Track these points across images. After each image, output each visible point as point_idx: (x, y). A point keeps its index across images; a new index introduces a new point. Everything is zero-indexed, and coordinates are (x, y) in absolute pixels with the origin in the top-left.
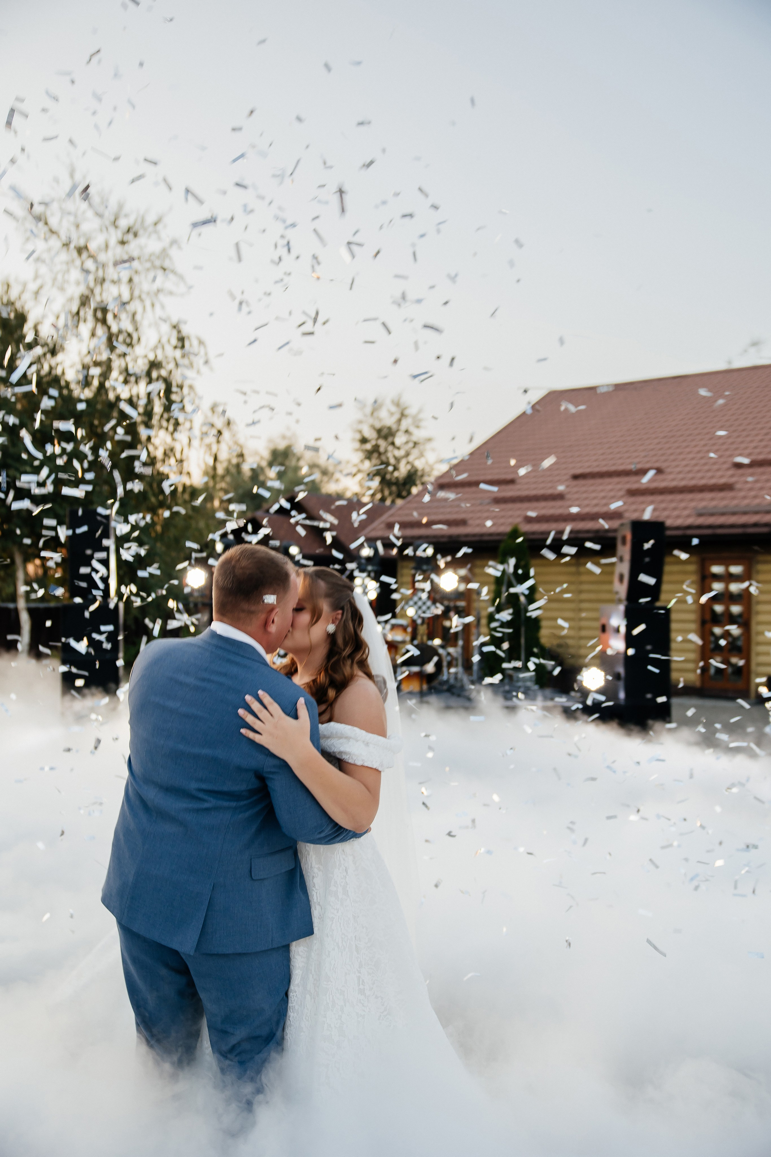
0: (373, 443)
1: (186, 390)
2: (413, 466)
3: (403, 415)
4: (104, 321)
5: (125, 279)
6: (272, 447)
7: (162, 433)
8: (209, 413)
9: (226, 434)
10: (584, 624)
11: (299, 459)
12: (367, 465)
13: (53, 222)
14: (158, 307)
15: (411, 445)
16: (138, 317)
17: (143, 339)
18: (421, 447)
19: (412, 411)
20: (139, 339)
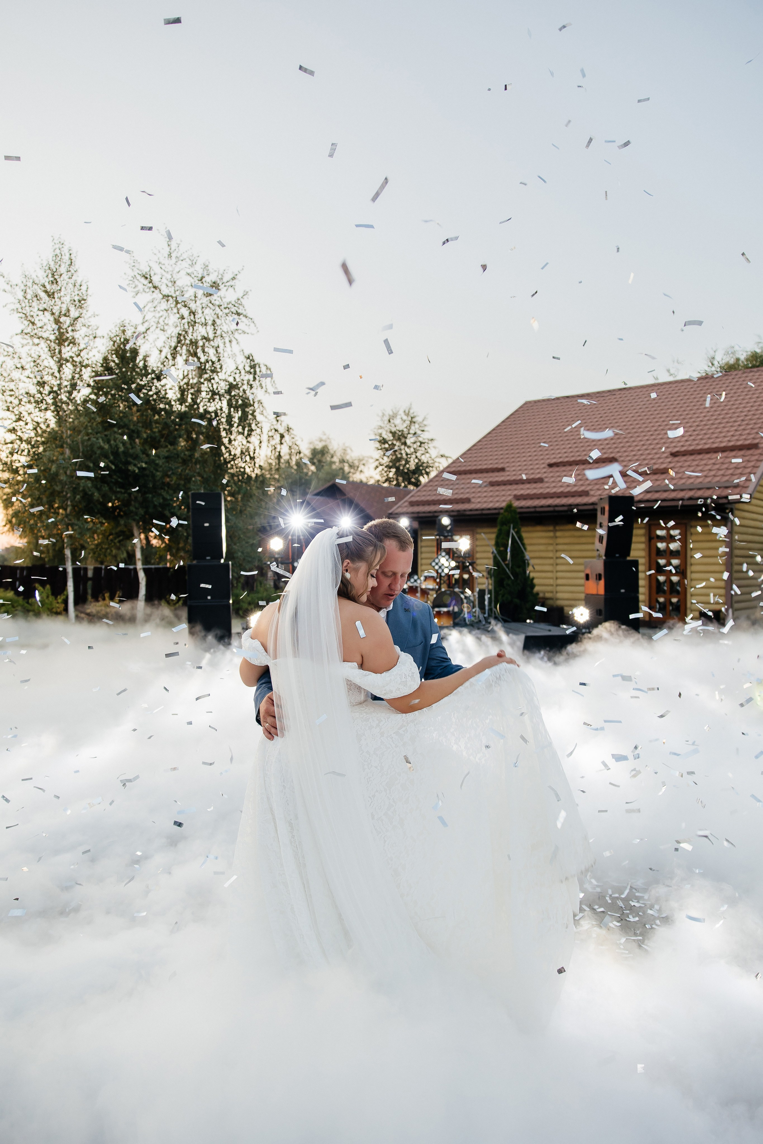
0: (390, 443)
1: (256, 405)
2: (420, 460)
3: (412, 422)
4: (195, 354)
5: (210, 322)
6: (312, 447)
7: (240, 438)
8: (275, 422)
9: (287, 438)
10: (560, 574)
11: (332, 457)
12: (386, 460)
13: (156, 279)
14: (234, 342)
15: (419, 444)
16: (220, 350)
17: (224, 367)
18: (426, 446)
19: (418, 419)
20: (221, 368)
